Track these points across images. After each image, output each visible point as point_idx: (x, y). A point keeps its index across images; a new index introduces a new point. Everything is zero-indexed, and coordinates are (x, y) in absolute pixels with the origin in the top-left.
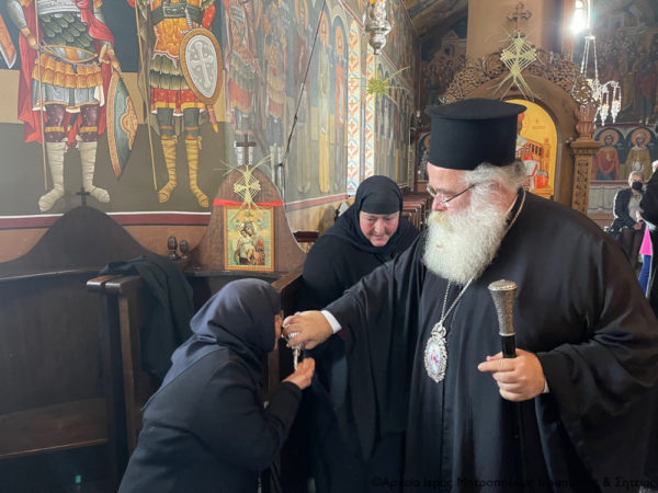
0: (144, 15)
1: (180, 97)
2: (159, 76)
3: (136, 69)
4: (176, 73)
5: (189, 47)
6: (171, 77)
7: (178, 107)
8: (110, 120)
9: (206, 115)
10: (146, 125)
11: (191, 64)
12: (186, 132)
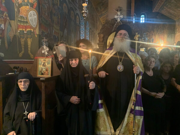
0: (17, 5)
1: (26, 27)
2: (21, 22)
3: (14, 20)
4: (25, 21)
5: (29, 14)
6: (24, 22)
7: (26, 30)
8: (5, 33)
9: (34, 32)
10: (16, 35)
11: (30, 18)
12: (28, 37)
